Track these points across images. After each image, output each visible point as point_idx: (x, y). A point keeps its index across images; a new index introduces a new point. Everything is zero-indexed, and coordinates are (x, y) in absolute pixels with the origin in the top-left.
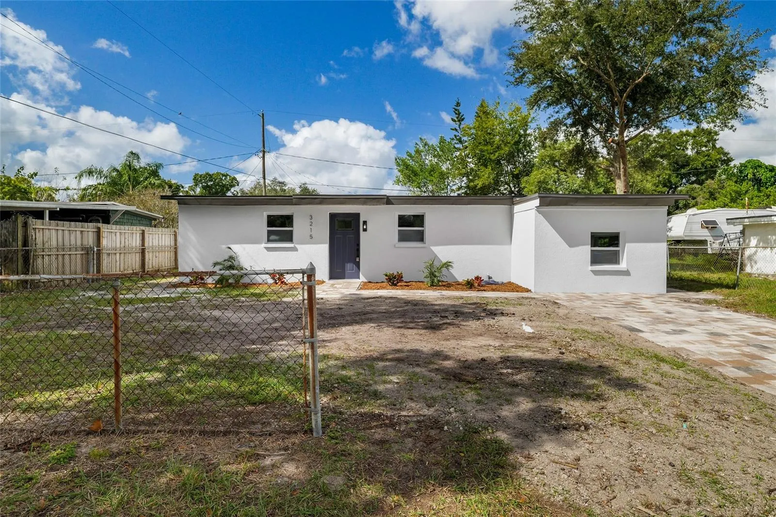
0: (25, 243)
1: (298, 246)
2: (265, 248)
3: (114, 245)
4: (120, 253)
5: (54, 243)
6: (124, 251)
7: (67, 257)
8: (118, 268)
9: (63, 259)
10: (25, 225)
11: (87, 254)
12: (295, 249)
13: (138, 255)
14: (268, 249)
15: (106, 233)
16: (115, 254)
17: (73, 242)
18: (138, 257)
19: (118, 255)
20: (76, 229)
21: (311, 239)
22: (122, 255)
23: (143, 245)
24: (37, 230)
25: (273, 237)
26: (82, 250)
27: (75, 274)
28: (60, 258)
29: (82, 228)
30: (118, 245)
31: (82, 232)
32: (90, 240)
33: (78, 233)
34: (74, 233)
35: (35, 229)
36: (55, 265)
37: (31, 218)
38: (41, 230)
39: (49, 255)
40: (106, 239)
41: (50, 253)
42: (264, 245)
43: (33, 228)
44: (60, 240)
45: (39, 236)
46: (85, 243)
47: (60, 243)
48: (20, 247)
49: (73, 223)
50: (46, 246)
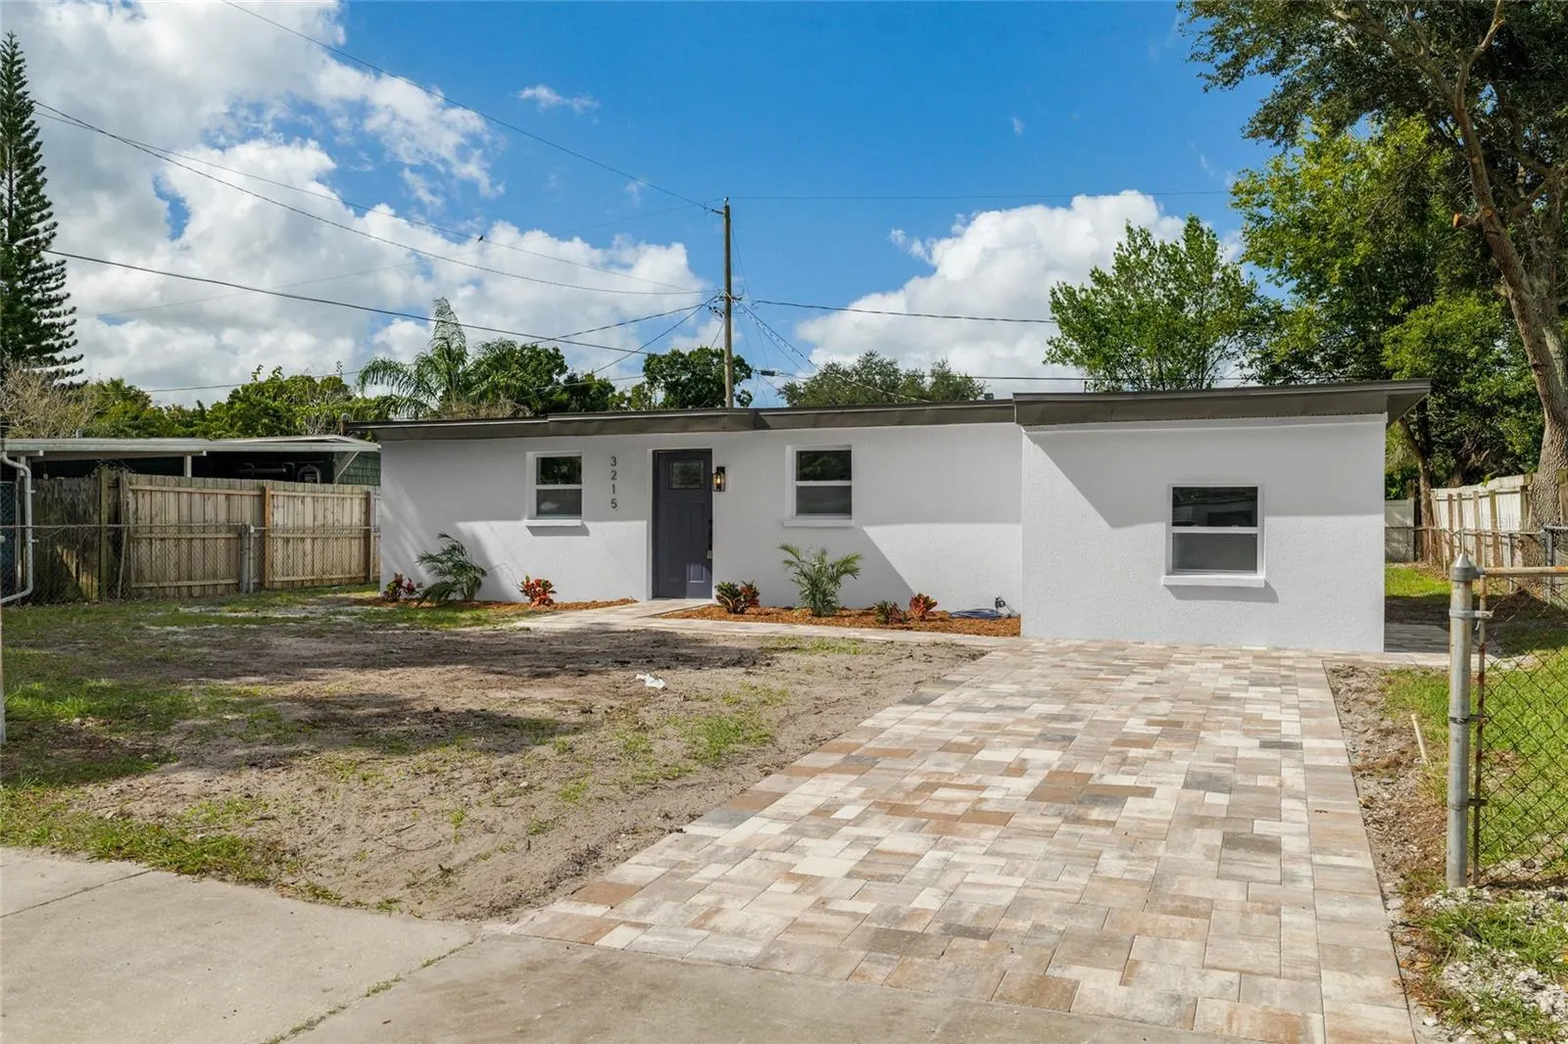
0: (116, 517)
1: (590, 525)
2: (529, 527)
3: (300, 522)
4: (314, 539)
5: (172, 517)
6: (324, 534)
7: (197, 544)
8: (309, 569)
9: (190, 547)
10: (116, 485)
11: (240, 537)
12: (582, 531)
13: (355, 544)
14: (535, 531)
15: (281, 499)
16: (303, 539)
17: (210, 515)
18: (356, 547)
19: (308, 542)
20: (216, 491)
21: (614, 509)
22: (319, 543)
23: (367, 522)
24: (140, 494)
25: (546, 506)
26: (229, 532)
27: (215, 576)
28: (184, 545)
29: (229, 488)
30: (309, 522)
31: (228, 496)
32: (245, 510)
33: (221, 499)
34: (213, 498)
35: (135, 492)
36: (173, 557)
37: (125, 471)
38: (147, 495)
39: (162, 539)
40: (281, 509)
41: (163, 536)
42: (526, 522)
43: (133, 490)
44: (185, 510)
45: (144, 503)
46: (235, 516)
47: (185, 518)
48: (105, 524)
49: (210, 480)
50: (157, 522)
